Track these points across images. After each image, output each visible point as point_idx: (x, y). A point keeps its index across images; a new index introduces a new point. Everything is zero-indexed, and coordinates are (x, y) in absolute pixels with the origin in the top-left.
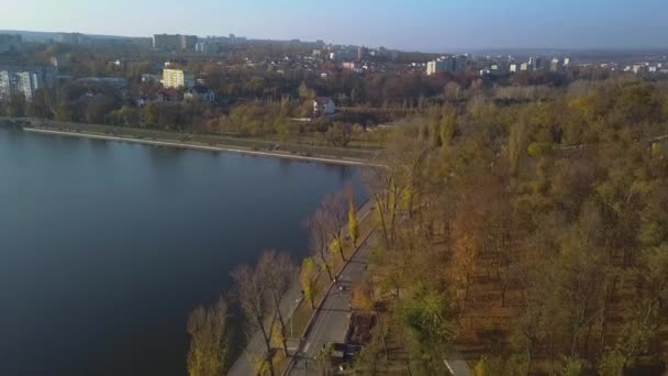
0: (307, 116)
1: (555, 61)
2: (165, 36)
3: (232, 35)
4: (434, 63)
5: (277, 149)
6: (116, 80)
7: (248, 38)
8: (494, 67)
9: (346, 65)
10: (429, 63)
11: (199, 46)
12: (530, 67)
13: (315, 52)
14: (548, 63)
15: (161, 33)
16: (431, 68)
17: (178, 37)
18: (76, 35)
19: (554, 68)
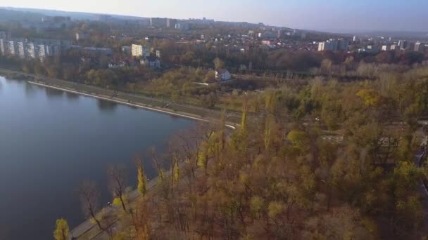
0: (207, 82)
1: (418, 43)
2: (158, 19)
3: (204, 18)
4: (323, 43)
5: (167, 107)
6: (105, 49)
7: (215, 20)
8: (369, 47)
9: (265, 42)
10: (320, 44)
11: (177, 26)
12: (398, 47)
13: (250, 32)
14: (413, 45)
15: (156, 17)
16: (321, 46)
17: (166, 19)
18: (107, 17)
19: (416, 49)
